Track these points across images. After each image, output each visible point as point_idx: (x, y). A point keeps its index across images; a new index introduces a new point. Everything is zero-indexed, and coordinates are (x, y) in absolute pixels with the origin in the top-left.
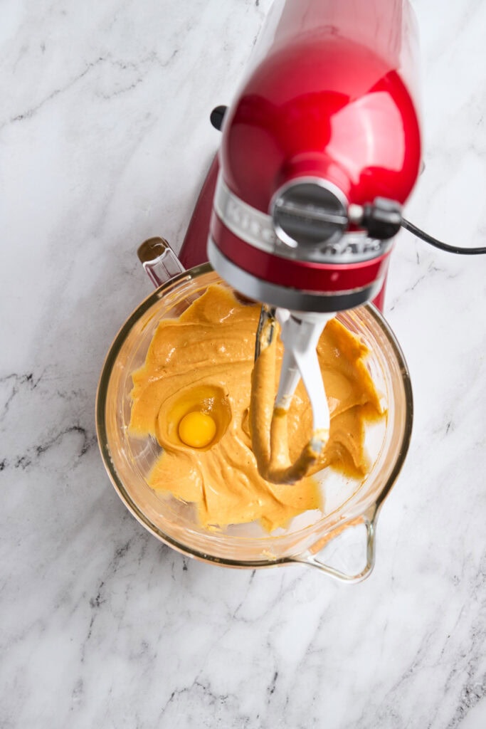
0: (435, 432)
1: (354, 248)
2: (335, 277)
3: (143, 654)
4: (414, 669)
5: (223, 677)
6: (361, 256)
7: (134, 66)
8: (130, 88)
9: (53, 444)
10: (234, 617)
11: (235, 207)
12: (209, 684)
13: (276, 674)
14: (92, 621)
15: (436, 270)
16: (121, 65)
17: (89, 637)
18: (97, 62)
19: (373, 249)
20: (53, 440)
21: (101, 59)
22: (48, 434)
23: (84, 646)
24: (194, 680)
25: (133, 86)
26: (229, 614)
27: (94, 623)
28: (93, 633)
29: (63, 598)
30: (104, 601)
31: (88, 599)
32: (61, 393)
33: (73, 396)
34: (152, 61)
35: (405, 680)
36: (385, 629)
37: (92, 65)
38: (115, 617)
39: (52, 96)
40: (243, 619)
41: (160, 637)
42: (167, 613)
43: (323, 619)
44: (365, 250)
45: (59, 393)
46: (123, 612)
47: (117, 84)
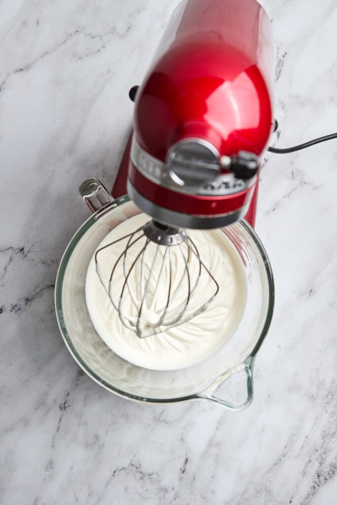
0: (301, 295)
1: (227, 185)
2: (214, 205)
3: (95, 443)
4: (282, 459)
5: (150, 460)
6: (231, 191)
7: (100, 37)
8: (97, 52)
9: (37, 296)
10: (159, 419)
11: (144, 158)
12: (140, 465)
13: (187, 460)
14: (60, 419)
15: (305, 183)
16: (91, 36)
17: (58, 430)
18: (75, 33)
19: (240, 185)
20: (37, 294)
21: (77, 31)
22: (34, 289)
23: (54, 436)
24: (129, 462)
25: (99, 50)
26: (155, 417)
27: (61, 421)
28: (60, 427)
29: (41, 403)
30: (69, 406)
31: (58, 404)
32: (43, 261)
33: (52, 263)
34: (113, 34)
35: (276, 466)
36: (263, 431)
37: (71, 35)
38: (76, 417)
39: (42, 56)
40: (164, 421)
41: (107, 432)
42: (112, 415)
43: (220, 423)
44: (235, 186)
45: (42, 261)
46: (82, 414)
47: (88, 49)
